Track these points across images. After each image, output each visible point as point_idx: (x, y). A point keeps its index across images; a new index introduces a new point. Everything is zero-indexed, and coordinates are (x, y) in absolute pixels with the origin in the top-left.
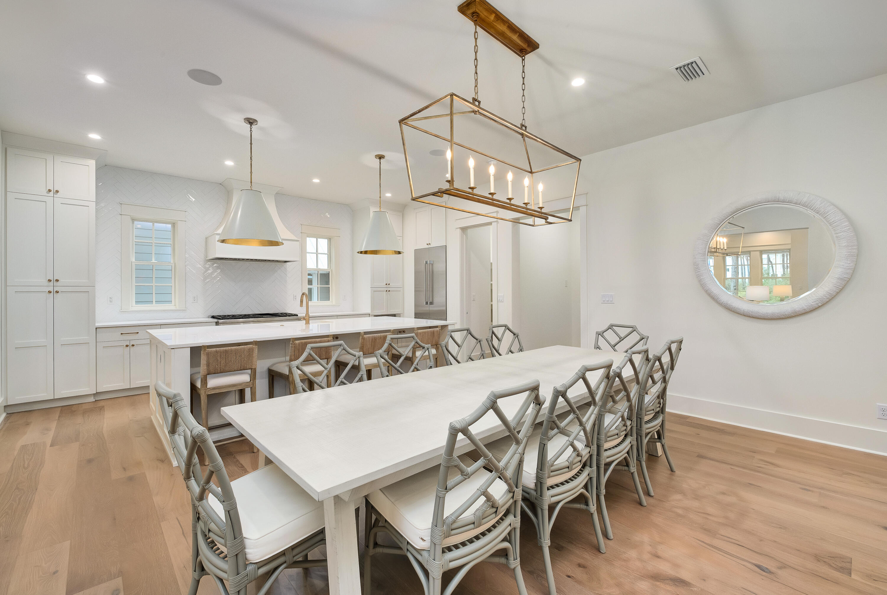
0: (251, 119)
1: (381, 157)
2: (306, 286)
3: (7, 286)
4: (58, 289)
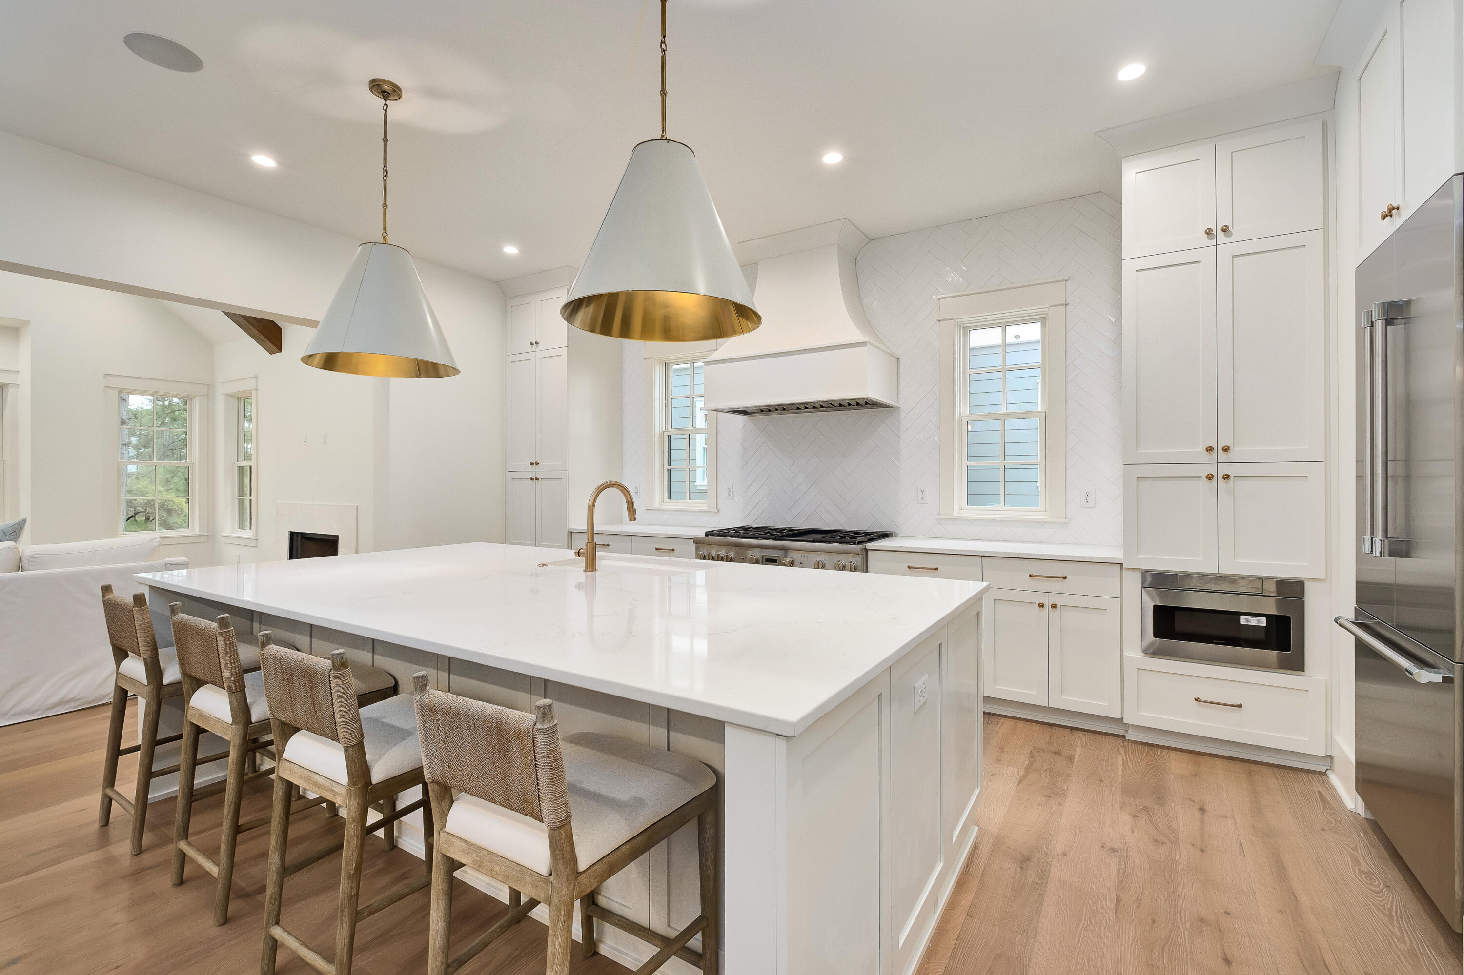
2: (961, 464)
3: (505, 472)
4: (538, 474)
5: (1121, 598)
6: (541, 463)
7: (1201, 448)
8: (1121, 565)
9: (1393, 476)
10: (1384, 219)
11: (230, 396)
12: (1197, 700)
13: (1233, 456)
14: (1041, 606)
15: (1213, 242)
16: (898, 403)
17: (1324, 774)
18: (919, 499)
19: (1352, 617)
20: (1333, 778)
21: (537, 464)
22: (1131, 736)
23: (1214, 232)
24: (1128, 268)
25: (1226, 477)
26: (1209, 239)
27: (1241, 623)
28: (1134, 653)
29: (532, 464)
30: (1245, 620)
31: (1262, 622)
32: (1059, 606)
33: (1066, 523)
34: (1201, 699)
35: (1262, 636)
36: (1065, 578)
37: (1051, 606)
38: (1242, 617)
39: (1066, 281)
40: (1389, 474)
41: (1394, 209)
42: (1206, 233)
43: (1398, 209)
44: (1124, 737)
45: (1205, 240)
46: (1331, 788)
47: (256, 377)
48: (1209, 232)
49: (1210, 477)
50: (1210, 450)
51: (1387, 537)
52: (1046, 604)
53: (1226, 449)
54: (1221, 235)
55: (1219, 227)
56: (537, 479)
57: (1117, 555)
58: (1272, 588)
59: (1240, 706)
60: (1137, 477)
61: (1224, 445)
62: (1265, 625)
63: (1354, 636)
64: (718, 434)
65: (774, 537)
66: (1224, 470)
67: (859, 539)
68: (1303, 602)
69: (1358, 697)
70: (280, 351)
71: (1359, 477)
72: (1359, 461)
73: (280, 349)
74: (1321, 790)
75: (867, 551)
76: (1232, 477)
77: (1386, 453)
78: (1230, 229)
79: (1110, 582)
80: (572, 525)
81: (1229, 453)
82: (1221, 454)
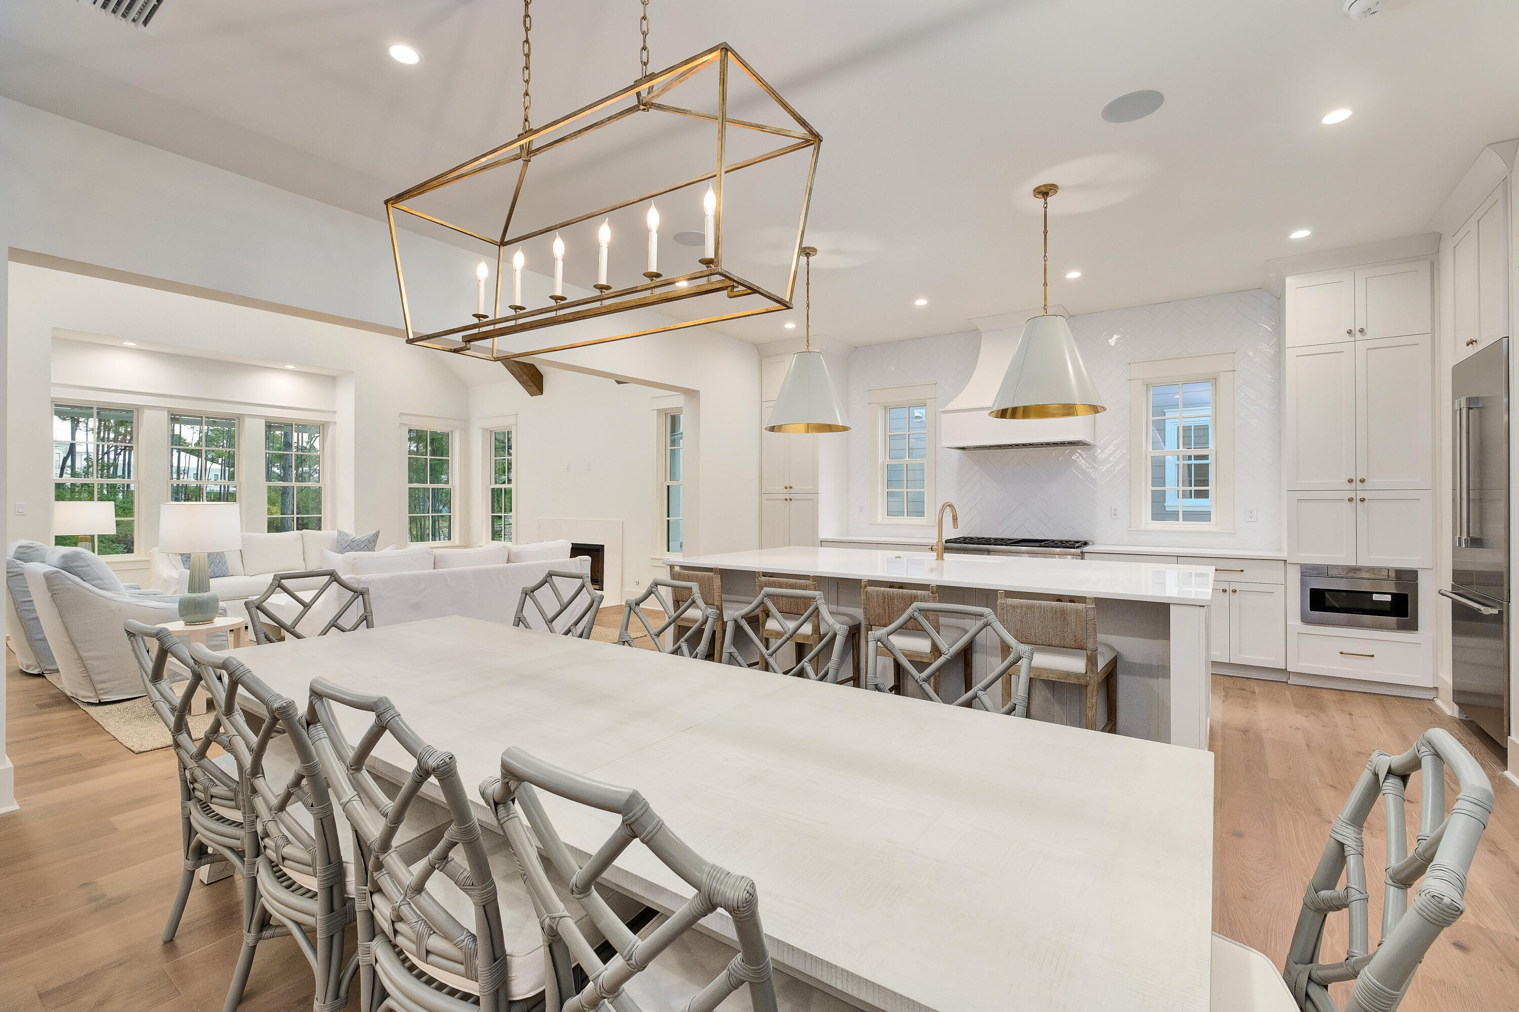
1: (1044, 192)
2: (1147, 489)
3: (761, 493)
4: (792, 496)
5: (1285, 585)
6: (794, 487)
7: (1345, 480)
8: (1285, 561)
9: (1473, 500)
10: (1468, 346)
11: (485, 430)
12: (1341, 653)
13: (1366, 485)
14: (1224, 591)
15: (1353, 339)
16: (1094, 441)
17: (1433, 700)
18: (1112, 516)
19: (1451, 590)
20: (1438, 702)
21: (791, 488)
22: (1292, 680)
23: (1354, 332)
24: (1290, 355)
25: (1362, 500)
26: (1350, 337)
27: (1374, 599)
28: (1295, 620)
29: (786, 488)
30: (1376, 597)
31: (1388, 598)
32: (1238, 591)
33: (1234, 533)
34: (1344, 652)
35: (1388, 608)
36: (1242, 571)
37: (1232, 591)
38: (1374, 595)
39: (1234, 353)
40: (1470, 498)
41: (1473, 341)
42: (1348, 333)
43: (1476, 341)
44: (1287, 682)
45: (1347, 338)
46: (1436, 706)
47: (517, 415)
48: (1350, 332)
49: (1351, 500)
50: (1350, 481)
51: (1469, 537)
52: (1228, 590)
53: (1362, 481)
54: (1358, 335)
55: (1358, 329)
56: (791, 500)
57: (1283, 555)
58: (1392, 574)
59: (1373, 656)
60: (1298, 500)
61: (1362, 478)
62: (1390, 600)
63: (1451, 600)
64: (936, 464)
65: (1005, 543)
66: (1361, 495)
67: (1077, 545)
68: (1417, 583)
69: (1454, 647)
70: (542, 393)
71: (1454, 500)
72: (1454, 490)
73: (541, 392)
74: (1429, 707)
75: (1082, 553)
76: (1366, 500)
77: (1468, 486)
78: (1365, 331)
79: (1277, 574)
80: (823, 535)
81: (1365, 484)
82: (1359, 484)
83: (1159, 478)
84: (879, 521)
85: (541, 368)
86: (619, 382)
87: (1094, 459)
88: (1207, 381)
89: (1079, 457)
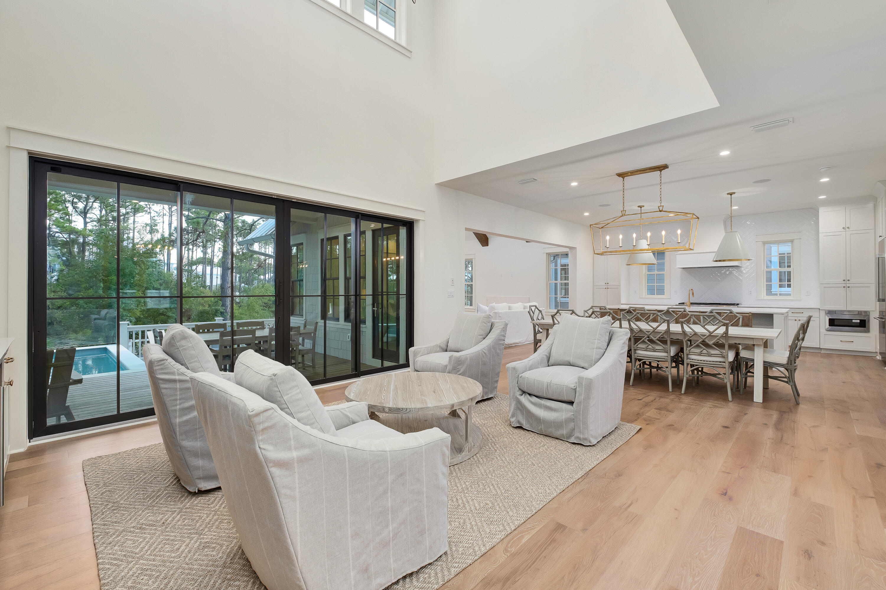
0: (640, 206)
2: (763, 283)
3: (594, 286)
4: (608, 287)
5: (819, 317)
6: (609, 283)
7: (842, 280)
8: (821, 309)
12: (841, 341)
14: (796, 320)
15: (845, 230)
16: (741, 265)
17: (873, 356)
18: (749, 294)
19: (878, 317)
20: (877, 357)
21: (608, 283)
22: (823, 352)
24: (821, 235)
25: (849, 287)
28: (823, 331)
29: (605, 284)
30: (854, 321)
31: (859, 321)
35: (858, 325)
36: (803, 313)
37: (799, 320)
39: (800, 232)
44: (820, 352)
45: (843, 230)
46: (874, 358)
48: (844, 228)
49: (844, 287)
50: (844, 280)
53: (849, 280)
54: (847, 229)
55: (847, 227)
56: (608, 288)
57: (819, 307)
59: (853, 342)
60: (823, 287)
64: (671, 274)
66: (848, 285)
68: (868, 316)
70: (488, 245)
74: (872, 358)
78: (850, 228)
79: (816, 314)
80: (622, 302)
81: (850, 281)
82: (847, 281)
83: (769, 279)
84: (644, 297)
85: (488, 235)
86: (527, 242)
87: (742, 272)
88: (790, 242)
89: (735, 272)
